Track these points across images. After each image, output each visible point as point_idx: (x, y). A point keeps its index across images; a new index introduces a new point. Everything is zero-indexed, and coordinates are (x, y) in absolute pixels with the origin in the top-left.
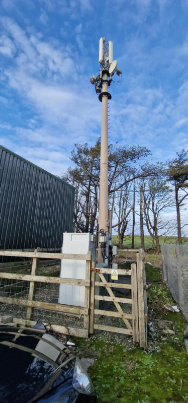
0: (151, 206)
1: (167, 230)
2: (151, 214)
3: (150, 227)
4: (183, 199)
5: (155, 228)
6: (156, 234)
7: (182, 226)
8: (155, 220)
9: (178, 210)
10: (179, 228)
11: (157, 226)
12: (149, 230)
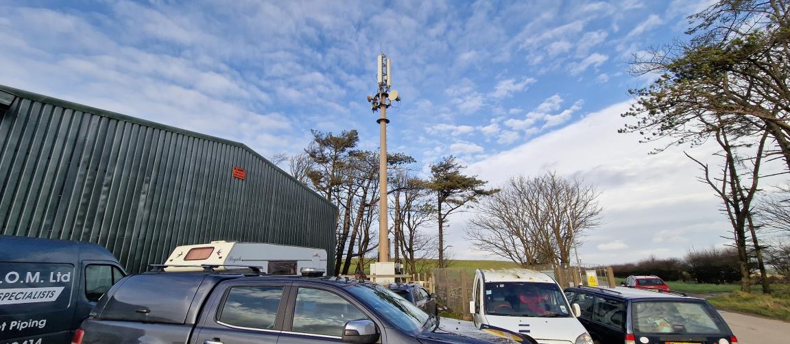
0: (406, 220)
1: (425, 251)
2: (406, 230)
3: (405, 249)
4: (448, 213)
5: (410, 250)
6: (412, 256)
7: (444, 247)
8: (411, 237)
9: (441, 227)
10: (441, 251)
11: (414, 246)
12: (403, 252)
